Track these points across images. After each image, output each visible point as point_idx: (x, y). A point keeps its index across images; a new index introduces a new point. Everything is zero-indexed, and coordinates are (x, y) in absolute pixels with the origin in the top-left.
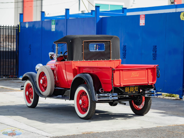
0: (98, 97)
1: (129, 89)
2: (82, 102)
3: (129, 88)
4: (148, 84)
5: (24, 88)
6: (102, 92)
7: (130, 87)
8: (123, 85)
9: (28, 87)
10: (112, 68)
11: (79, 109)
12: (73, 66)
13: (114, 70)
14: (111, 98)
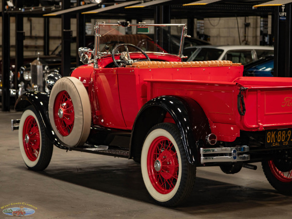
0: (204, 155)
1: (275, 136)
2: (162, 168)
3: (276, 134)
5: (21, 125)
6: (212, 142)
7: (277, 131)
8: (265, 127)
9: (30, 124)
10: (240, 86)
11: (152, 181)
12: (137, 78)
13: (244, 90)
14: (235, 158)
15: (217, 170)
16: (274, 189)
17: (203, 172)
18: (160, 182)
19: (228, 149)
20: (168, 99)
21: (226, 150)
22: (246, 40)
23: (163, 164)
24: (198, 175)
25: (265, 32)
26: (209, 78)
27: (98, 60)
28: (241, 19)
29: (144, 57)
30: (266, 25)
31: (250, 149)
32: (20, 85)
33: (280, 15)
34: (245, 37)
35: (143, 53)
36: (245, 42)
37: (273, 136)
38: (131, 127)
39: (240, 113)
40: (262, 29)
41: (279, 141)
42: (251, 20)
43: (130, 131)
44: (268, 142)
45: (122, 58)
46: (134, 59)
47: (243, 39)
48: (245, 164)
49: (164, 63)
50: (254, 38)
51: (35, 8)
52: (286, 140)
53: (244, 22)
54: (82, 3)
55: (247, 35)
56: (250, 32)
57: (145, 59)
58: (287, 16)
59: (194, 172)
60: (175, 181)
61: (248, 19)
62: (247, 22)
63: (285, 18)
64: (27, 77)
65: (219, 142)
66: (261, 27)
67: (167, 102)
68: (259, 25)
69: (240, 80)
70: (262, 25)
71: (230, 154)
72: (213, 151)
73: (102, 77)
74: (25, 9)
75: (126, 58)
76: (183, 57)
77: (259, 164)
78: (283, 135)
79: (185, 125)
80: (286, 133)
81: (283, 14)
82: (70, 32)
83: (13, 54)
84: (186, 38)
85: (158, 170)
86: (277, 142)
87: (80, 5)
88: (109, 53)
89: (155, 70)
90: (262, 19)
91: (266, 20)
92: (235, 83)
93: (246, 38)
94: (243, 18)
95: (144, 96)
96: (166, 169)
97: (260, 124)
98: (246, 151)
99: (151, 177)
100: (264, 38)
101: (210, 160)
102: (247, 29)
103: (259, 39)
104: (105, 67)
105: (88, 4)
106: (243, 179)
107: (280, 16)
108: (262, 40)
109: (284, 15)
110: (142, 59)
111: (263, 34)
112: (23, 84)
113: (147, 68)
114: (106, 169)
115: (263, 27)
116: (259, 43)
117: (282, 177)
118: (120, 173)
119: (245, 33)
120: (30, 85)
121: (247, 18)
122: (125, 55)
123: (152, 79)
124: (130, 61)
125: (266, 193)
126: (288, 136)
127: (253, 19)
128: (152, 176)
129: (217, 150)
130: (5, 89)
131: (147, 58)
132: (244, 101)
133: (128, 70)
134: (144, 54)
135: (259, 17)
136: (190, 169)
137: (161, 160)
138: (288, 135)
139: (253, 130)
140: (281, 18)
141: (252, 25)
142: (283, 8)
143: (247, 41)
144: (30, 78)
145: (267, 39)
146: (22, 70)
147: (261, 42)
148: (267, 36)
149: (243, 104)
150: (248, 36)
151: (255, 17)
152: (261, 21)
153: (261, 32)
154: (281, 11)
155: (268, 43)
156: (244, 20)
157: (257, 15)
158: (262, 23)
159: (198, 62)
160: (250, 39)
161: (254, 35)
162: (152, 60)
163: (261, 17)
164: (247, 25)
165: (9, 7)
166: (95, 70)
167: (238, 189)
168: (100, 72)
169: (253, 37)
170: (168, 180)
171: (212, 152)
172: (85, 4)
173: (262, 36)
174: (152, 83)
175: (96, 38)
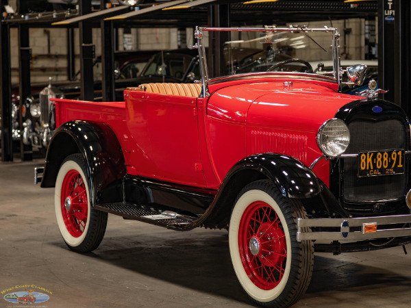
22: (347, 52)
25: (371, 41)
28: (338, 23)
30: (372, 31)
32: (25, 124)
33: (386, 14)
34: (345, 48)
36: (345, 55)
40: (367, 36)
42: (352, 23)
47: (342, 51)
50: (358, 50)
51: (43, 15)
53: (343, 28)
54: (108, 5)
55: (347, 46)
56: (352, 40)
58: (396, 16)
61: (349, 23)
62: (347, 27)
64: (35, 112)
66: (365, 33)
68: (363, 32)
70: (367, 31)
74: (30, 16)
81: (390, 12)
82: (92, 47)
83: (15, 80)
87: (105, 8)
90: (367, 22)
91: (373, 24)
93: (347, 49)
94: (341, 21)
100: (370, 49)
102: (347, 36)
103: (364, 50)
105: (117, 6)
107: (386, 16)
108: (367, 52)
109: (392, 14)
111: (369, 44)
112: (29, 122)
115: (369, 33)
116: (363, 57)
119: (345, 43)
120: (40, 124)
121: (347, 21)
127: (356, 22)
130: (6, 130)
135: (363, 20)
141: (354, 32)
142: (390, 4)
143: (348, 54)
144: (40, 113)
145: (374, 51)
146: (29, 102)
147: (366, 55)
148: (374, 46)
150: (349, 48)
151: (358, 20)
152: (365, 25)
153: (366, 40)
154: (387, 8)
155: (377, 56)
156: (342, 25)
157: (360, 17)
158: (367, 27)
160: (352, 51)
161: (358, 45)
163: (366, 20)
164: (347, 32)
165: (8, 14)
169: (356, 48)
172: (112, 6)
173: (367, 46)
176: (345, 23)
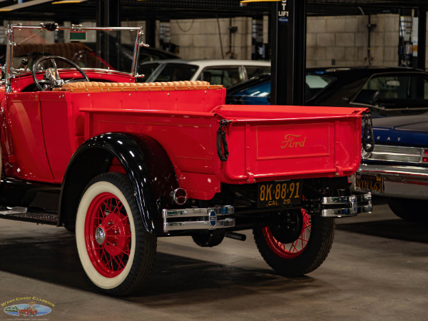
0: (168, 220)
1: (272, 190)
2: (107, 239)
4: (334, 173)
6: (181, 200)
7: (275, 184)
8: (256, 178)
10: (221, 118)
11: (93, 259)
12: (70, 107)
13: (227, 124)
14: (213, 223)
15: (188, 241)
16: (271, 268)
17: (167, 244)
18: (104, 260)
19: (204, 211)
20: (115, 137)
21: (200, 212)
22: (232, 52)
23: (108, 233)
24: (160, 249)
25: (259, 40)
26: (176, 106)
27: (11, 80)
28: (224, 21)
29: (80, 75)
30: (260, 30)
31: (236, 210)
33: (280, 15)
34: (230, 47)
35: (78, 70)
36: (230, 55)
37: (269, 191)
38: (61, 180)
39: (221, 157)
40: (254, 35)
41: (277, 198)
42: (238, 22)
43: (59, 185)
44: (262, 200)
45: (47, 77)
46: (65, 79)
47: (227, 50)
48: (228, 232)
49: (109, 84)
50: (244, 49)
52: (287, 197)
53: (228, 26)
55: (232, 45)
56: (237, 39)
57: (82, 79)
58: (290, 17)
59: (154, 245)
60: (126, 258)
61: (234, 21)
62: (233, 25)
63: (287, 20)
65: (189, 200)
66: (253, 33)
67: (113, 142)
68: (250, 31)
69: (222, 109)
70: (254, 30)
71: (206, 218)
72: (181, 213)
73: (18, 106)
75: (54, 77)
76: (138, 75)
77: (249, 233)
78: (284, 190)
79: (140, 176)
80: (288, 187)
81: (284, 14)
84: (142, 48)
85: (100, 243)
86: (275, 200)
88: (28, 70)
89: (97, 95)
90: (254, 21)
91: (260, 23)
92: (213, 114)
93: (232, 48)
94: (227, 20)
95: (80, 133)
96: (113, 241)
97: (250, 174)
98: (230, 212)
99: (90, 252)
100: (257, 49)
101: (177, 227)
102: (233, 35)
103: (250, 51)
104: (23, 91)
106: (226, 255)
107: (279, 17)
108: (254, 52)
109: (286, 15)
110: (77, 79)
111: (257, 44)
113: (84, 92)
114: (25, 241)
115: (256, 32)
116: (250, 56)
117: (283, 251)
118: (44, 247)
119: (230, 42)
121: (233, 19)
122: (52, 73)
123: (91, 109)
124: (60, 82)
125: (259, 275)
126: (290, 192)
127: (242, 21)
128: (92, 250)
129: (187, 212)
131: (85, 78)
132: (227, 139)
133: (56, 95)
134: (81, 72)
135: (250, 19)
136: (148, 241)
137: (106, 228)
138: (291, 189)
139: (240, 183)
140: (280, 20)
141: (240, 30)
142: (284, 5)
143: (233, 54)
145: (261, 51)
147: (253, 55)
148: (261, 46)
149: (224, 144)
150: (234, 47)
151: (244, 19)
152: (253, 24)
153: (254, 40)
154: (281, 9)
155: (264, 56)
156: (228, 23)
157: (247, 16)
158: (254, 27)
159: (159, 84)
160: (237, 51)
161: (244, 45)
162: (91, 80)
163: (253, 19)
164: (233, 30)
166: (7, 95)
167: (219, 269)
168: (15, 99)
169: (242, 47)
170: (116, 257)
171: (179, 216)
173: (254, 46)
174: (92, 113)
175: (8, 48)
176: (231, 21)
